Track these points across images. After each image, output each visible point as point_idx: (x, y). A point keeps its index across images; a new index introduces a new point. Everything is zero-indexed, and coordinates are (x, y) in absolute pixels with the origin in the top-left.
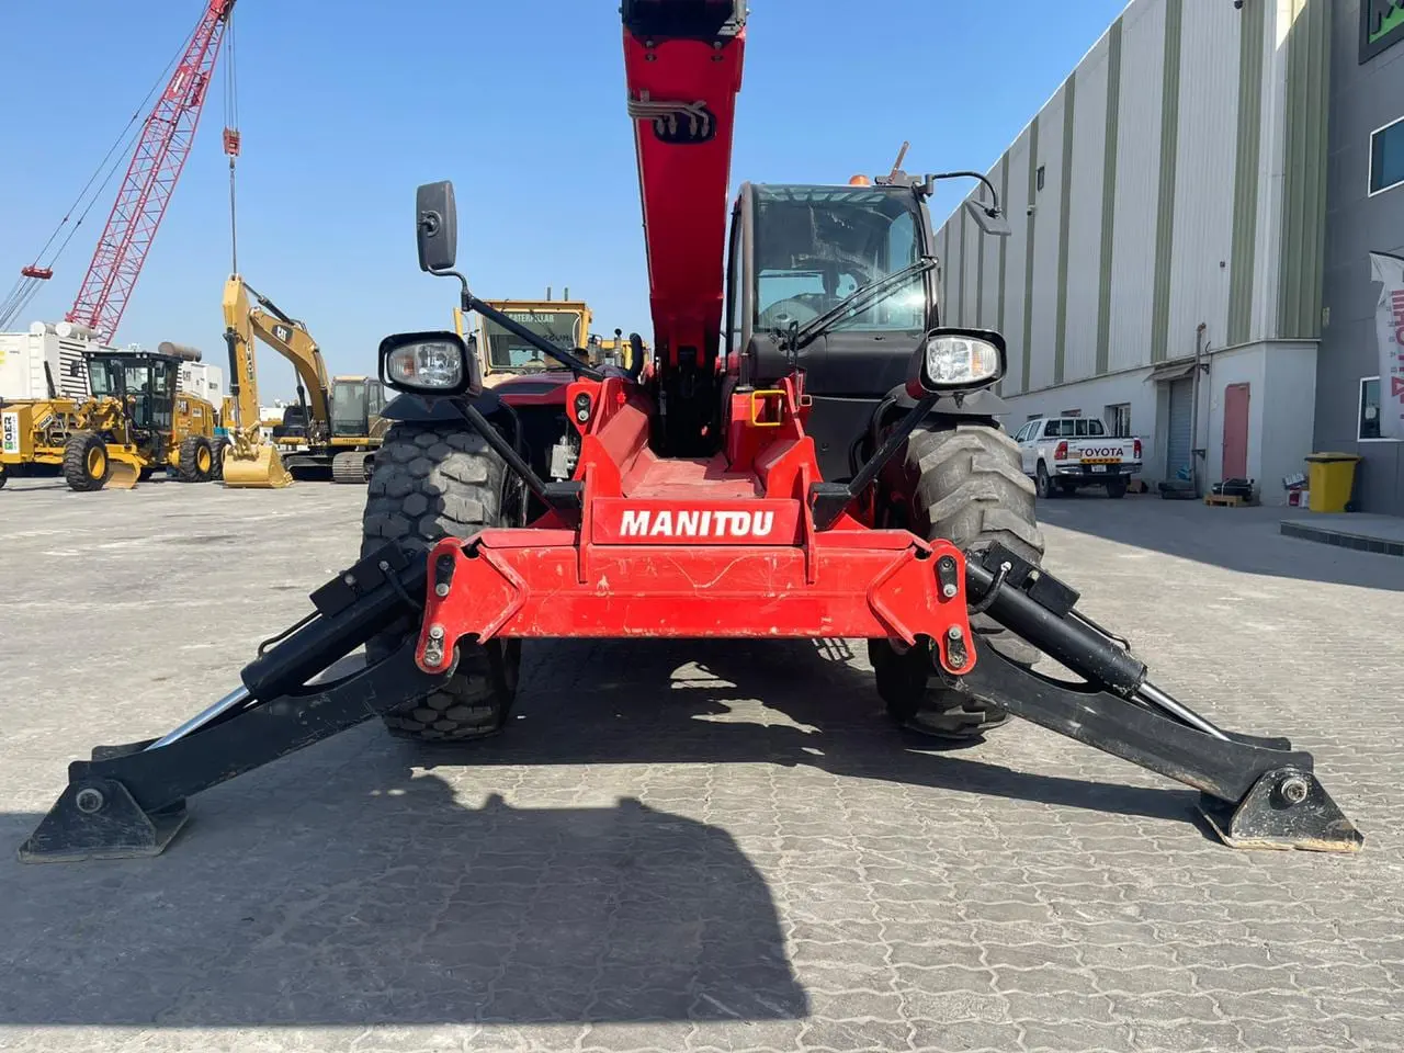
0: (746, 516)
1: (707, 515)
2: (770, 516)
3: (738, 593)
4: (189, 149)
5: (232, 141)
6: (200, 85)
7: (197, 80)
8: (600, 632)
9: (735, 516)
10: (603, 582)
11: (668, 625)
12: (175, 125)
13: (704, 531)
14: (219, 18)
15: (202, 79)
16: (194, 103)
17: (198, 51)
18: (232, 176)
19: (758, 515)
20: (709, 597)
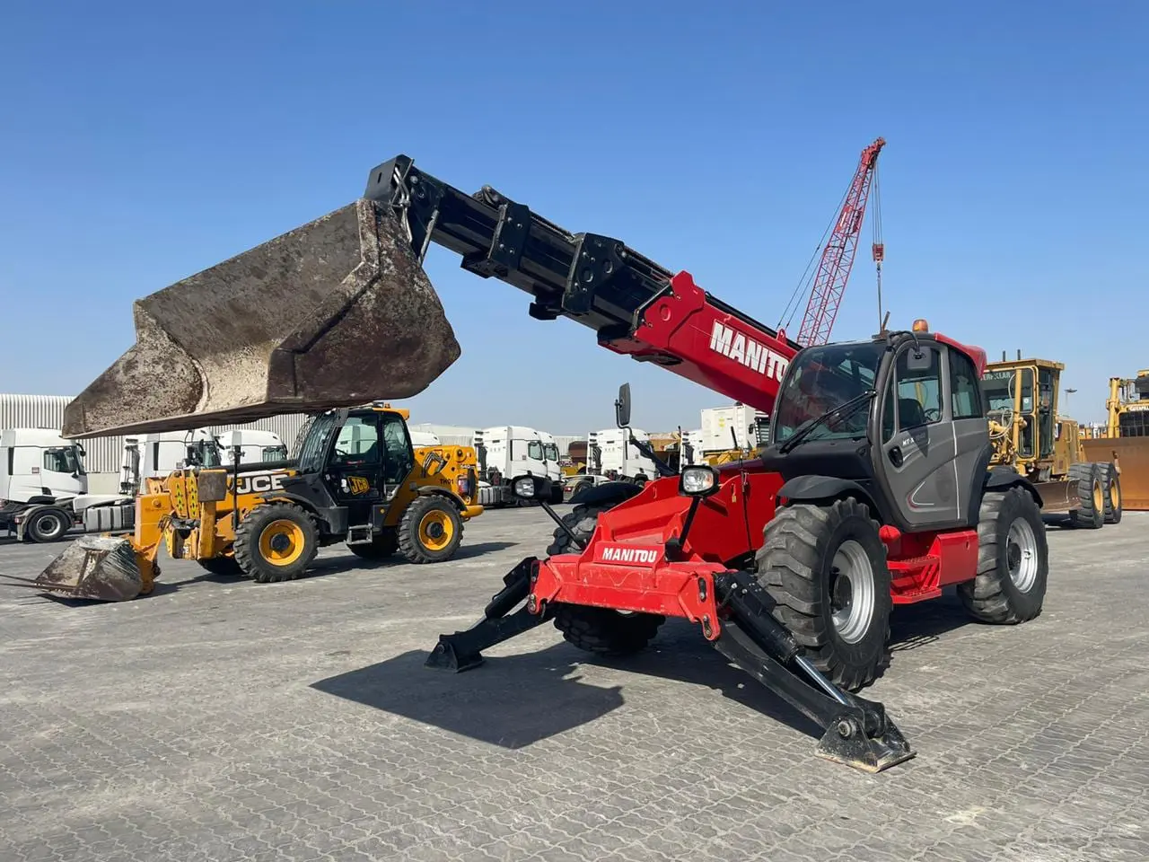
0: (646, 552)
1: (633, 551)
2: (655, 553)
3: (629, 589)
4: (852, 262)
5: (878, 251)
6: (858, 217)
7: (856, 214)
8: (585, 603)
9: (643, 552)
10: (585, 580)
11: (607, 602)
12: (843, 248)
13: (631, 560)
14: (868, 167)
15: (859, 213)
16: (854, 231)
17: (855, 195)
18: (879, 276)
19: (651, 552)
20: (619, 590)
